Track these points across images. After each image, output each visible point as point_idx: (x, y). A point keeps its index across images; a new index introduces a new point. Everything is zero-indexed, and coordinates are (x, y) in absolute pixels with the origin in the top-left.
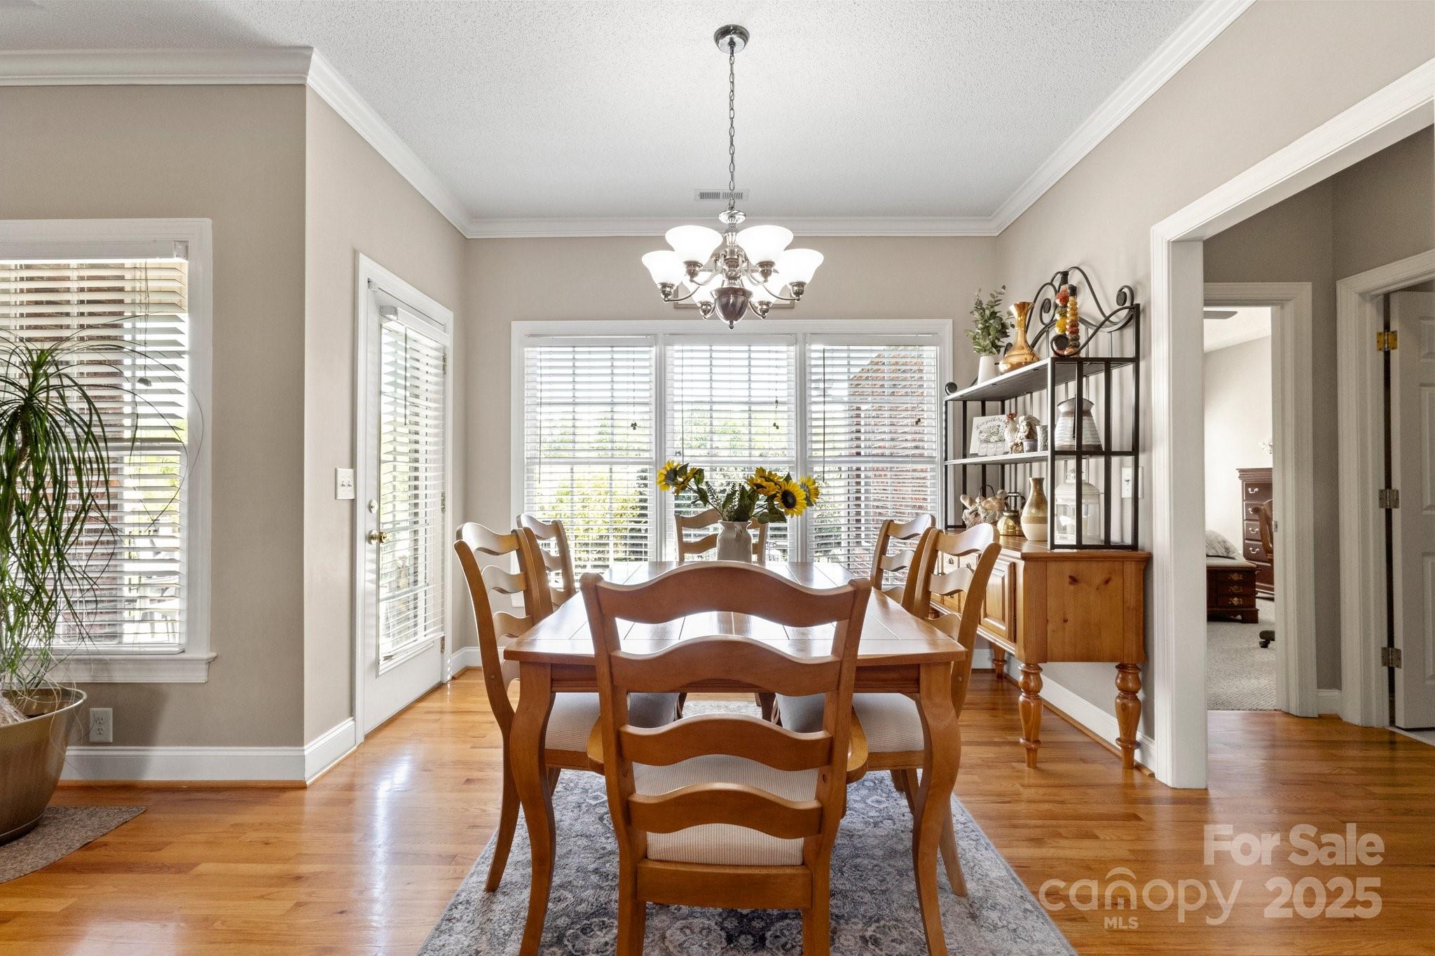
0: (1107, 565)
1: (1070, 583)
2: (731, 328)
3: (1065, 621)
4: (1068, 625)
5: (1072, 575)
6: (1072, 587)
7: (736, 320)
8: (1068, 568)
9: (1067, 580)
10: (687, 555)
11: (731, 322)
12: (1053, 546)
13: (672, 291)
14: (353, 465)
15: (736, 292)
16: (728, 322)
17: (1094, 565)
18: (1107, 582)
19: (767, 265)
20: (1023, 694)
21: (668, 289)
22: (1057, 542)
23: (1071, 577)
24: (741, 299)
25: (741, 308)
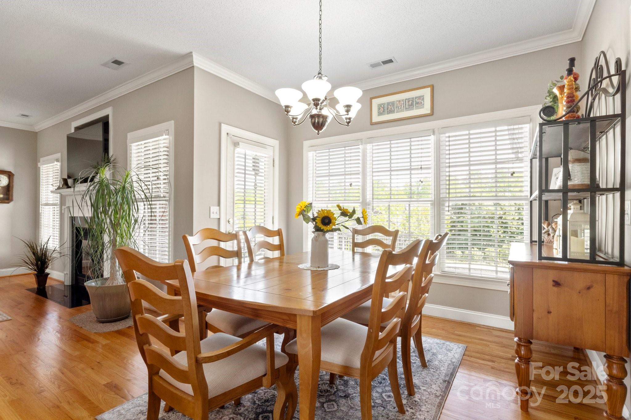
0: (589, 275)
1: (554, 286)
2: (318, 134)
3: (549, 312)
4: (550, 316)
5: (556, 280)
6: (555, 289)
7: (321, 130)
8: (552, 275)
9: (551, 283)
10: (356, 249)
11: (318, 132)
12: (541, 258)
13: (297, 120)
14: (219, 205)
15: (319, 116)
16: (317, 131)
17: (576, 274)
18: (589, 288)
19: (316, 100)
20: (518, 358)
21: (295, 120)
22: (544, 254)
23: (554, 281)
24: (321, 120)
25: (322, 124)
